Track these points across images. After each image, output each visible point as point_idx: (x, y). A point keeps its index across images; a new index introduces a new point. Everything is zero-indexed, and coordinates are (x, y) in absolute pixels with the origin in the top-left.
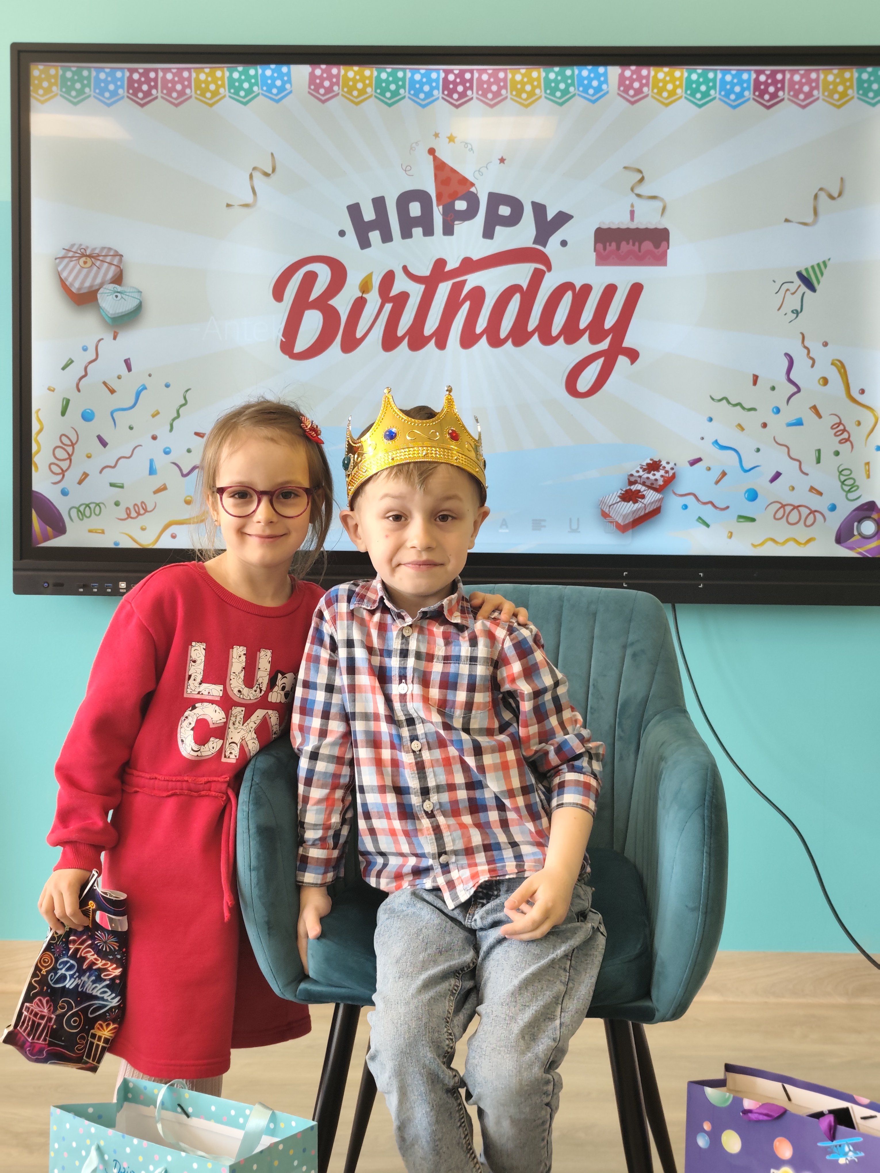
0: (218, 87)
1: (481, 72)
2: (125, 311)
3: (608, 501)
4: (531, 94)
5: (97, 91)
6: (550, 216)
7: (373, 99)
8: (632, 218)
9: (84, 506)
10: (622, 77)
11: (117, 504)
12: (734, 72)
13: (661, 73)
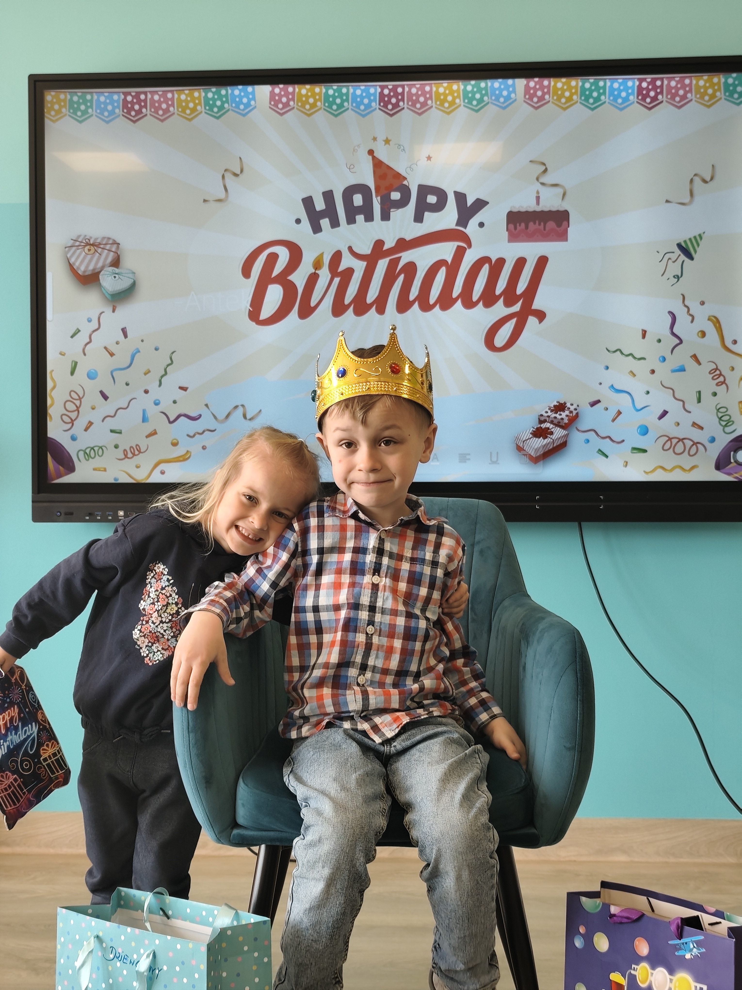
0: (196, 105)
1: (410, 87)
2: (122, 289)
3: (522, 438)
4: (452, 103)
5: (98, 111)
6: (469, 204)
7: (322, 111)
8: (538, 203)
9: (89, 450)
10: (527, 88)
11: (116, 447)
12: (620, 81)
13: (560, 83)
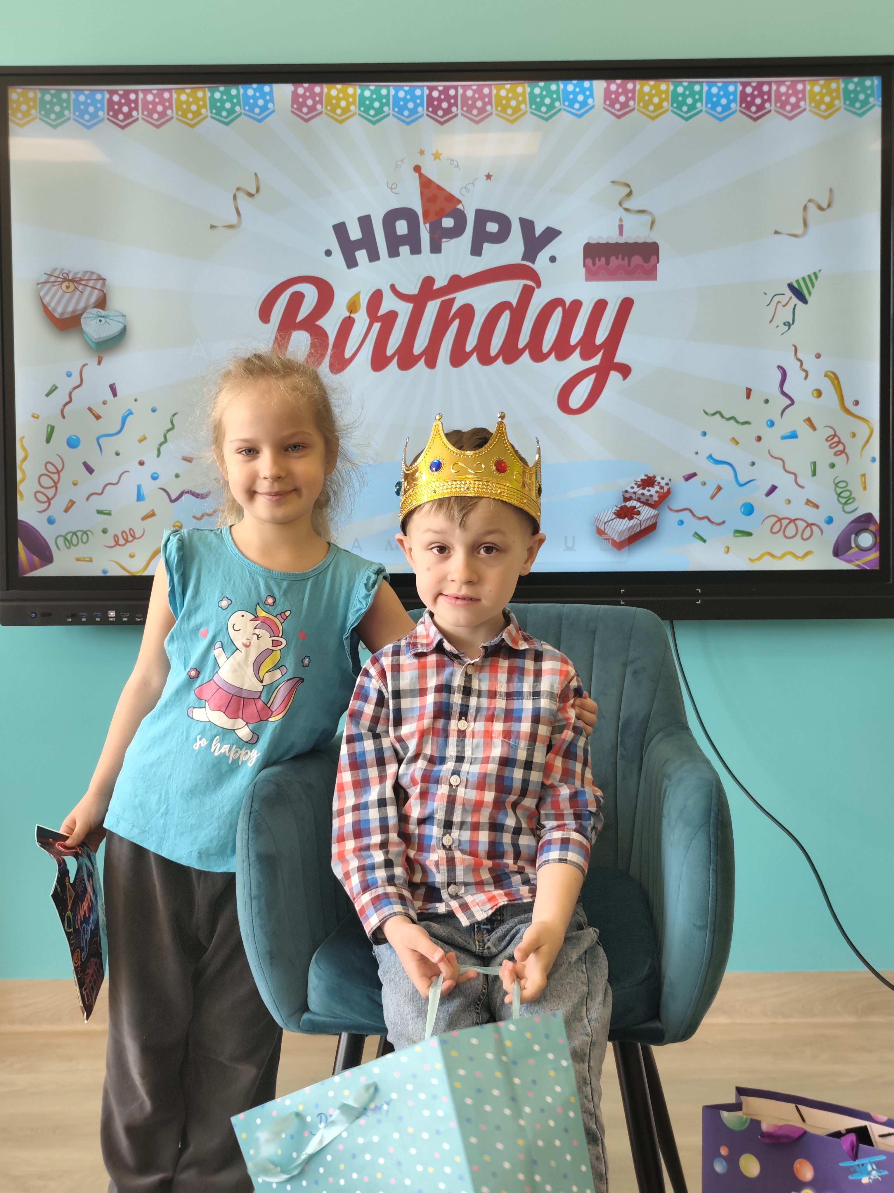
0: (199, 108)
1: (465, 88)
2: (109, 336)
3: (603, 519)
4: (516, 109)
5: (77, 114)
6: (538, 233)
7: (356, 118)
8: (621, 233)
9: (71, 534)
10: (607, 91)
11: (105, 531)
12: (720, 85)
13: (647, 87)
